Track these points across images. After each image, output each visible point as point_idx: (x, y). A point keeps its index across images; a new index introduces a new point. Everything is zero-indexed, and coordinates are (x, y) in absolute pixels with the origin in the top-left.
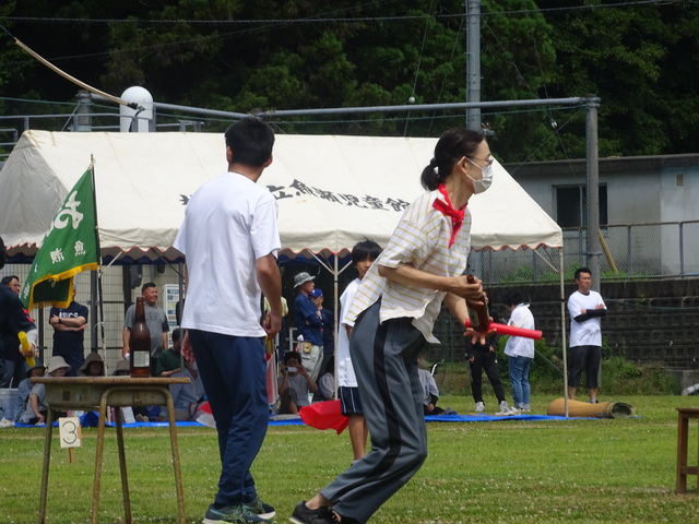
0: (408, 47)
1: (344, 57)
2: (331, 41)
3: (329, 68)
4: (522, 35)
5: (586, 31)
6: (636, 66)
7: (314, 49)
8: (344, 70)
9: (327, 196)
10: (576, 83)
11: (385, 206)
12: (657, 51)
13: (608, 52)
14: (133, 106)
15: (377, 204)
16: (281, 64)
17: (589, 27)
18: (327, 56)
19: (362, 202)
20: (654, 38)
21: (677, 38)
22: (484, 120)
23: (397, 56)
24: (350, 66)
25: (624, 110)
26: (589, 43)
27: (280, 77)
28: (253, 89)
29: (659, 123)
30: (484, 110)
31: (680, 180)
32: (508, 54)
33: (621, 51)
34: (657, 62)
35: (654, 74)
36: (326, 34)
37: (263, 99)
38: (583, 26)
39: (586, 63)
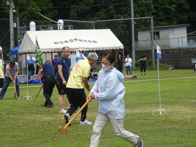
0: (127, 7)
1: (113, 10)
2: (111, 7)
3: (111, 12)
4: (147, 4)
5: (161, 3)
6: (170, 9)
7: (108, 9)
8: (113, 12)
9: (81, 40)
10: (160, 12)
11: (92, 42)
12: (175, 6)
13: (165, 6)
14: (60, 23)
15: (90, 42)
16: (102, 12)
17: (162, 2)
18: (110, 10)
19: (87, 41)
20: (174, 3)
21: (179, 3)
22: (134, 21)
23: (124, 9)
24: (115, 12)
25: (169, 16)
26: (162, 5)
27: (101, 14)
28: (97, 17)
29: (176, 18)
30: (134, 19)
31: (173, 30)
32: (144, 8)
33: (168, 6)
34: (175, 8)
35: (174, 10)
36: (110, 6)
37: (98, 18)
38: (161, 2)
39: (161, 8)
